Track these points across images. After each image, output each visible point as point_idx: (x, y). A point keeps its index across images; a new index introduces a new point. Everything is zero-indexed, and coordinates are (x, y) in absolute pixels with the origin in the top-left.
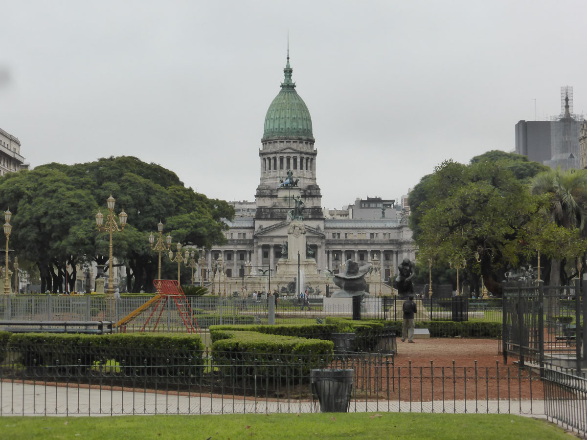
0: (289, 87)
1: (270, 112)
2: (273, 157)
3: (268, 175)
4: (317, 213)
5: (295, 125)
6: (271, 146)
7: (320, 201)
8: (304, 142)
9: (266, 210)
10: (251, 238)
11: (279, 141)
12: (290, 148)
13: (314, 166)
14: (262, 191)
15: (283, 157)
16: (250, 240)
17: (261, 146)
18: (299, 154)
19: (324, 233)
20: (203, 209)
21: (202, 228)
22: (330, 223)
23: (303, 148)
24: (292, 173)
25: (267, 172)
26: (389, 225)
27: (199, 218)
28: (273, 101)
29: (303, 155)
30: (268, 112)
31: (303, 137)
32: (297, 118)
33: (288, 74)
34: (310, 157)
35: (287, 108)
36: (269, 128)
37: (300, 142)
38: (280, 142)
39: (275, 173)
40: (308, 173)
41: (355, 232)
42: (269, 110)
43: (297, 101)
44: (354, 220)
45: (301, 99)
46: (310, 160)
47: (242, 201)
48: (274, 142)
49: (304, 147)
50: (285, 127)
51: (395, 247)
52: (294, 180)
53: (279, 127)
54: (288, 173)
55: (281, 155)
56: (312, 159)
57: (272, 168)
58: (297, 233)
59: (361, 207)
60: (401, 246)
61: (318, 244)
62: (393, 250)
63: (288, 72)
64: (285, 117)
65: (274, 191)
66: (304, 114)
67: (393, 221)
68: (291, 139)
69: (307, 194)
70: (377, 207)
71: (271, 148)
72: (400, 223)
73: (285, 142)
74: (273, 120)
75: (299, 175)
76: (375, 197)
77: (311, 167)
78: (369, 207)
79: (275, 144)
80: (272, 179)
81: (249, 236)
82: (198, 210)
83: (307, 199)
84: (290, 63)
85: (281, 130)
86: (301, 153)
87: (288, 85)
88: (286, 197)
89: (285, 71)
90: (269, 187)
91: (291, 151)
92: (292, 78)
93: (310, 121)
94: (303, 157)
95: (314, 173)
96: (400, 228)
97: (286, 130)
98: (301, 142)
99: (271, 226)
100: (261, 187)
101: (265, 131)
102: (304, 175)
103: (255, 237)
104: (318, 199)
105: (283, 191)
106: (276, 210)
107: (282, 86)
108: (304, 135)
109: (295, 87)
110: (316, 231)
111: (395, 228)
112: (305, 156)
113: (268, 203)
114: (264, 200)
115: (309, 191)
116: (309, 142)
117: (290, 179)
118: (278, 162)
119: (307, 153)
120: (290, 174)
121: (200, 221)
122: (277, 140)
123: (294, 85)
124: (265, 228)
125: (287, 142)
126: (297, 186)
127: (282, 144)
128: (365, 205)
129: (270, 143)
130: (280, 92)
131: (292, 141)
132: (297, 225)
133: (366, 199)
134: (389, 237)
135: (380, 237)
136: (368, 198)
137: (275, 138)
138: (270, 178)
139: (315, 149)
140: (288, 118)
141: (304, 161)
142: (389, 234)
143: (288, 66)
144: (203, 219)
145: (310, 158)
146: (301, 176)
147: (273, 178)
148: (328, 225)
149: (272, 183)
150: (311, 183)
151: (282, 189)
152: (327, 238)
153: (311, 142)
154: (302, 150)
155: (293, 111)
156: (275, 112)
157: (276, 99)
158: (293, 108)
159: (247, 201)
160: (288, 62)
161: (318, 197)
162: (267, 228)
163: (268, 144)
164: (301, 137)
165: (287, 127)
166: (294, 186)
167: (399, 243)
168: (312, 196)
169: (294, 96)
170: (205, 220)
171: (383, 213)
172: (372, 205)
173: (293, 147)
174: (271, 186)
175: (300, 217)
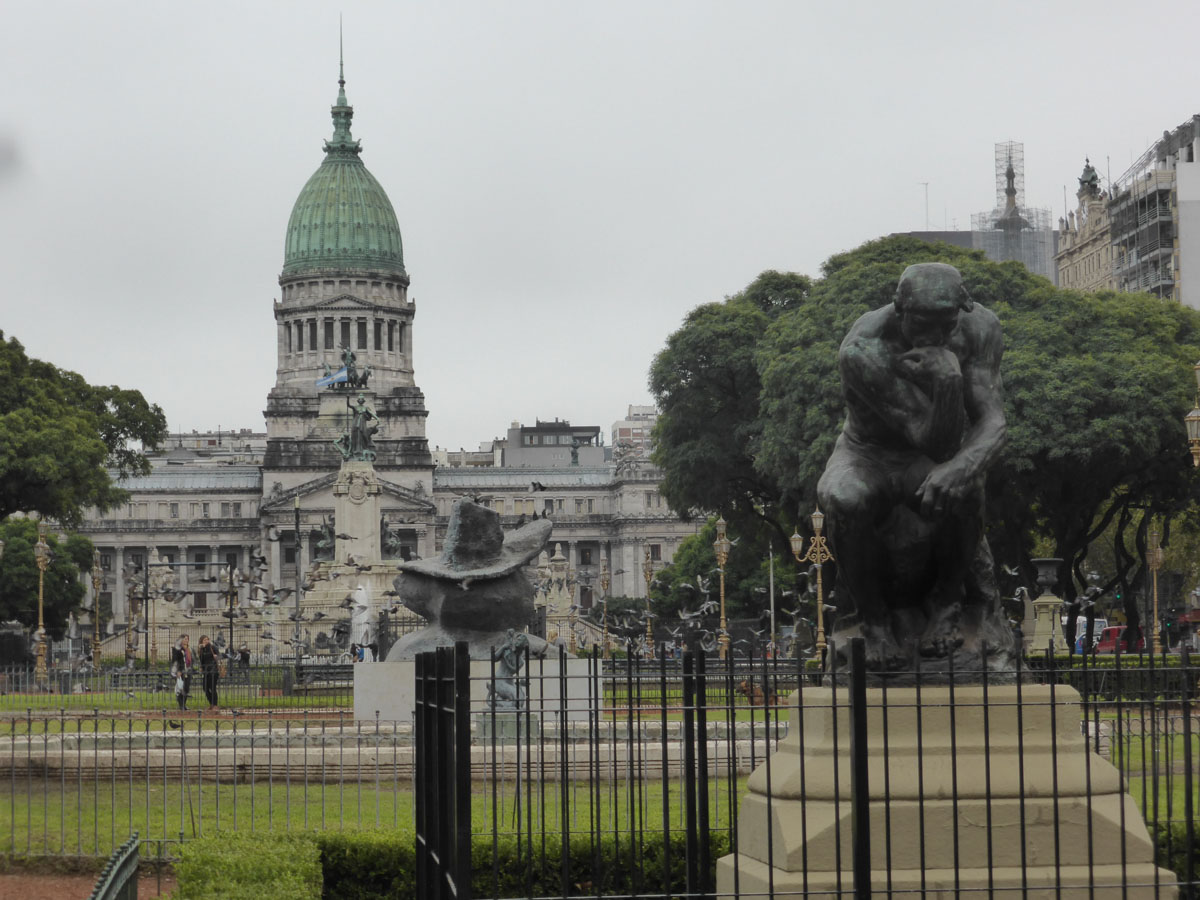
0: (343, 152)
1: (299, 212)
2: (309, 320)
3: (296, 364)
4: (416, 453)
5: (360, 241)
6: (302, 293)
7: (424, 426)
8: (384, 283)
9: (291, 446)
10: (254, 515)
11: (322, 280)
12: (351, 298)
13: (407, 340)
14: (281, 402)
15: (332, 318)
16: (251, 521)
17: (278, 294)
18: (372, 312)
19: (433, 502)
20: (49, 403)
21: (42, 456)
22: (450, 478)
23: (381, 297)
24: (354, 357)
25: (293, 355)
26: (588, 480)
27: (38, 429)
28: (307, 185)
29: (380, 315)
30: (294, 211)
31: (381, 271)
32: (365, 224)
33: (343, 121)
34: (399, 319)
35: (341, 202)
36: (298, 249)
37: (374, 284)
38: (325, 282)
39: (313, 358)
40: (393, 359)
41: (509, 498)
42: (297, 206)
43: (365, 185)
44: (506, 470)
45: (375, 181)
46: (398, 327)
47: (238, 432)
48: (311, 284)
49: (383, 296)
50: (337, 246)
51: (603, 533)
52: (360, 374)
53: (322, 247)
54: (344, 357)
55: (328, 314)
56: (403, 325)
57: (306, 345)
58: (358, 495)
59: (523, 445)
60: (617, 530)
61: (419, 527)
62: (600, 540)
63: (343, 115)
64: (337, 222)
65: (311, 402)
66: (381, 216)
67: (598, 472)
68: (352, 276)
69: (392, 408)
70: (560, 442)
71: (302, 297)
72: (616, 474)
73: (337, 284)
74: (306, 231)
75: (371, 362)
76: (554, 421)
77: (401, 343)
78: (541, 444)
79: (314, 288)
80: (306, 373)
81: (249, 510)
82: (34, 403)
83: (392, 419)
84: (347, 95)
85: (326, 254)
86: (377, 309)
87: (343, 146)
88: (339, 415)
89: (336, 114)
90: (299, 391)
91: (352, 304)
92: (351, 129)
93: (398, 233)
94: (382, 320)
95: (408, 358)
96: (614, 487)
97: (338, 255)
98: (376, 284)
99: (302, 486)
100: (278, 391)
101: (287, 256)
102: (383, 362)
103: (263, 512)
104: (419, 421)
105: (333, 400)
106: (316, 446)
107: (329, 149)
108: (385, 266)
109: (361, 150)
110: (412, 495)
111: (603, 488)
112: (387, 317)
113: (296, 429)
114: (286, 423)
115: (397, 401)
116: (396, 284)
117: (349, 371)
118: (321, 332)
119: (390, 311)
120: (349, 359)
121: (37, 436)
122: (318, 277)
123: (357, 147)
124: (288, 491)
125: (341, 282)
126: (367, 388)
127: (330, 287)
128: (531, 438)
129: (300, 285)
130: (323, 163)
131: (353, 280)
132: (358, 474)
133: (534, 425)
134: (590, 509)
135: (569, 509)
136: (538, 423)
137: (311, 272)
138: (301, 370)
139: (409, 300)
140: (344, 225)
141: (385, 328)
142: (590, 501)
143: (342, 101)
144: (46, 431)
145: (399, 321)
146: (376, 364)
147: (309, 369)
148: (443, 481)
149: (307, 383)
150: (400, 381)
151: (329, 394)
152: (441, 514)
153: (402, 283)
154: (379, 303)
155: (355, 208)
156: (312, 210)
157: (314, 180)
158: (354, 202)
159: (250, 431)
160: (342, 91)
161: (417, 416)
162: (292, 490)
163: (295, 287)
164: (375, 271)
165: (342, 246)
166: (359, 387)
167: (614, 524)
168: (403, 413)
169: (359, 174)
170: (52, 434)
171: (575, 455)
172: (549, 439)
173: (356, 295)
174: (304, 388)
175: (365, 452)
